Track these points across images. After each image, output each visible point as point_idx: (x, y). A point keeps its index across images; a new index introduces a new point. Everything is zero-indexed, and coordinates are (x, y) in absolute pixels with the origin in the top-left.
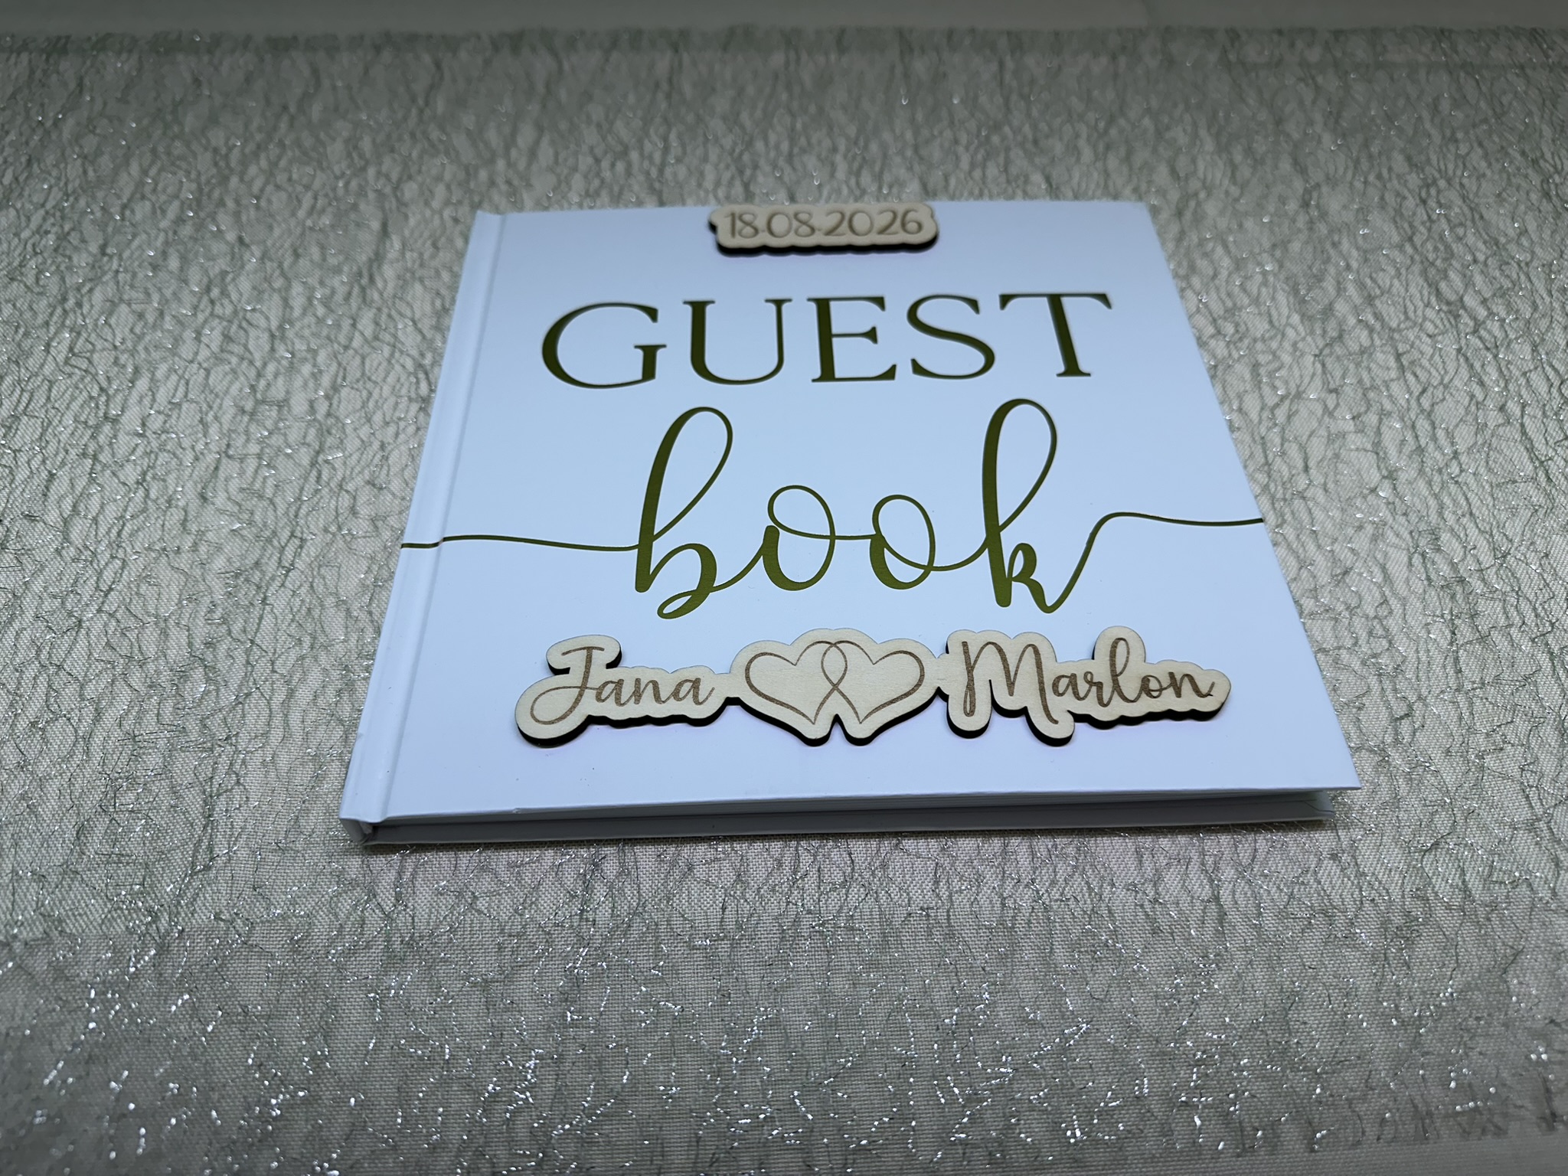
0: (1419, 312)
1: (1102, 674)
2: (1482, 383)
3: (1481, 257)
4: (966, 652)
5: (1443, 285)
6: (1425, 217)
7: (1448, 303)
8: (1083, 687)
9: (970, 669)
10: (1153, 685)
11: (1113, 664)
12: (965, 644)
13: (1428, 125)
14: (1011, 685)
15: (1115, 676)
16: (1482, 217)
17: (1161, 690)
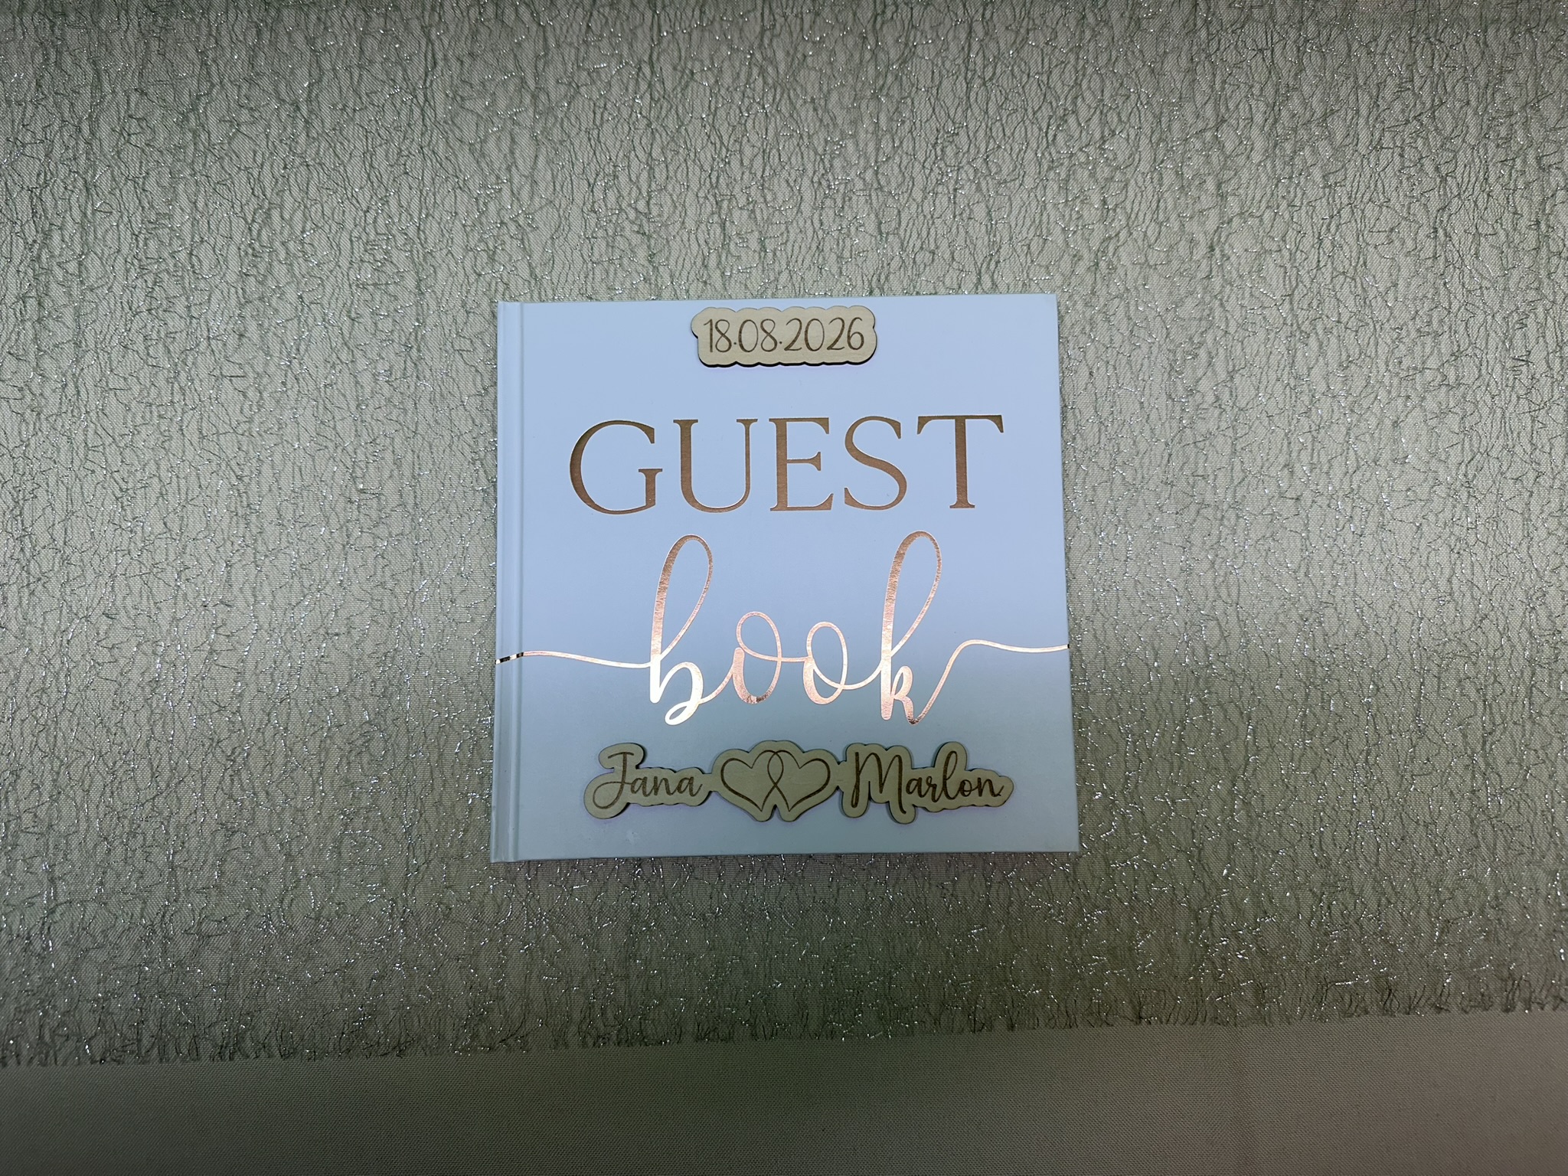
1: (937, 780)
4: (857, 760)
8: (924, 787)
9: (858, 772)
10: (967, 787)
11: (945, 771)
12: (857, 754)
14: (881, 785)
15: (945, 779)
17: (970, 791)
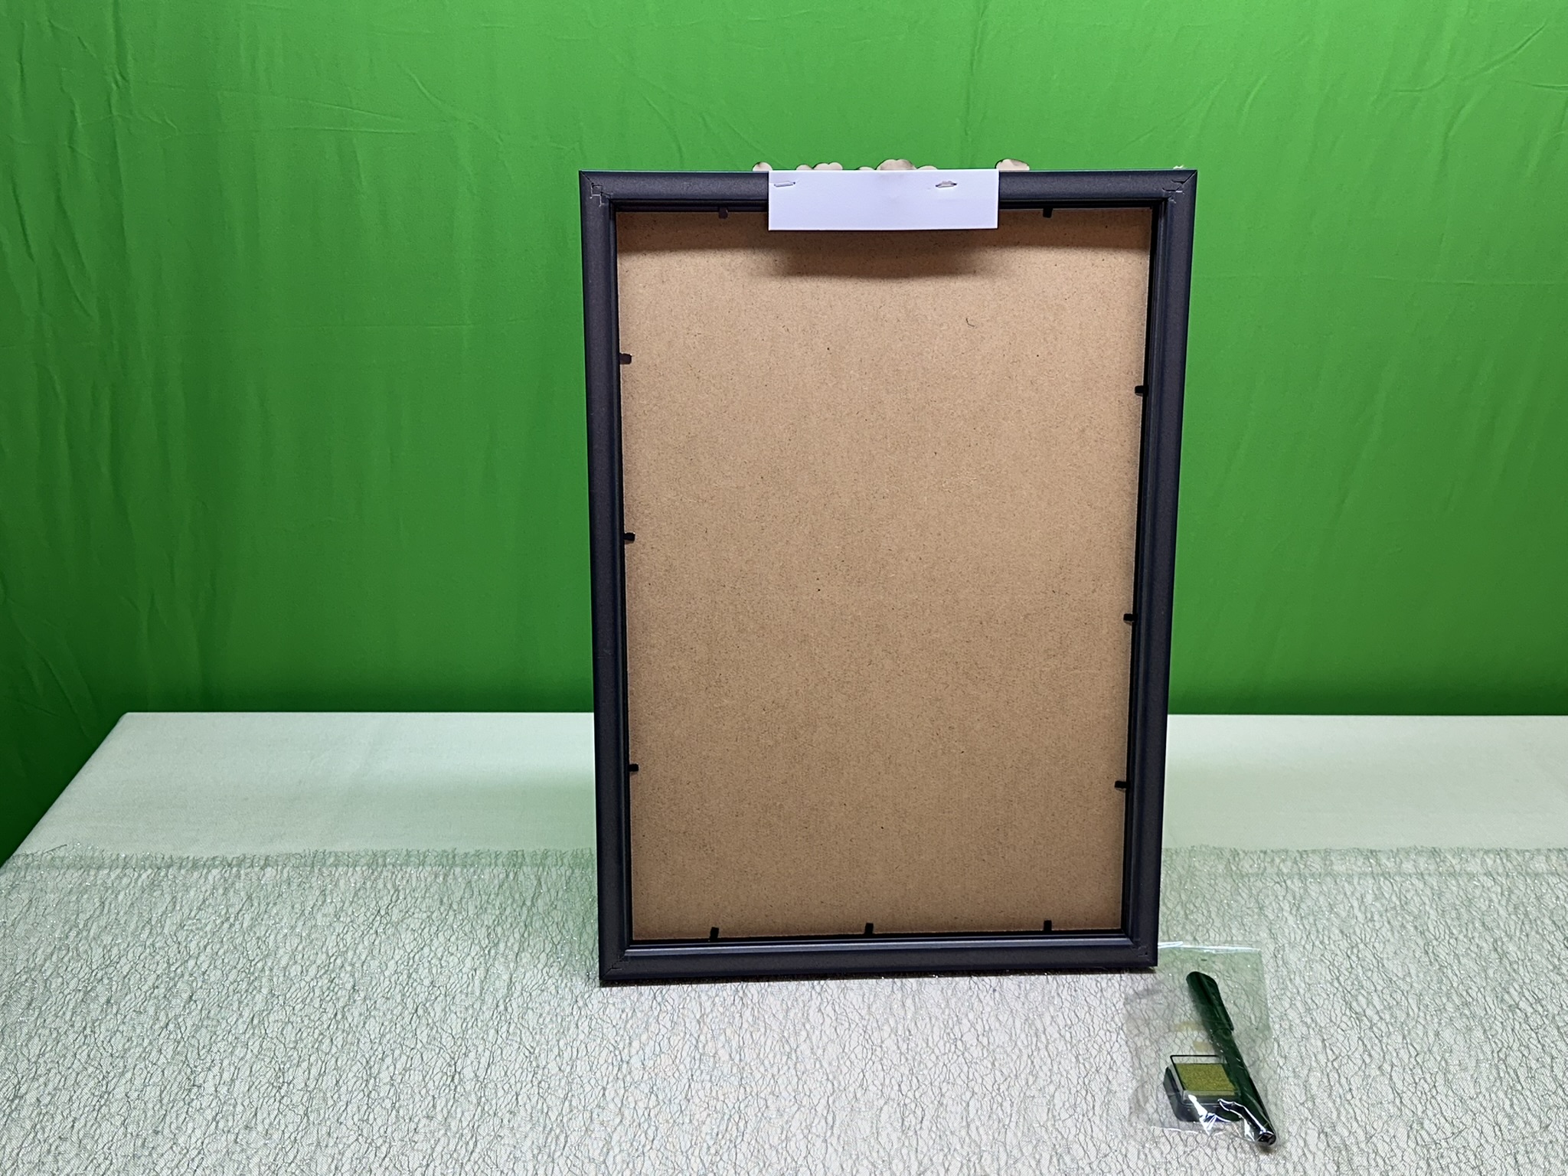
0: (1338, 1019)
2: (1370, 1055)
3: (1379, 988)
5: (1354, 1004)
6: (1349, 966)
7: (1356, 1013)
13: (1356, 911)
16: (1383, 966)
